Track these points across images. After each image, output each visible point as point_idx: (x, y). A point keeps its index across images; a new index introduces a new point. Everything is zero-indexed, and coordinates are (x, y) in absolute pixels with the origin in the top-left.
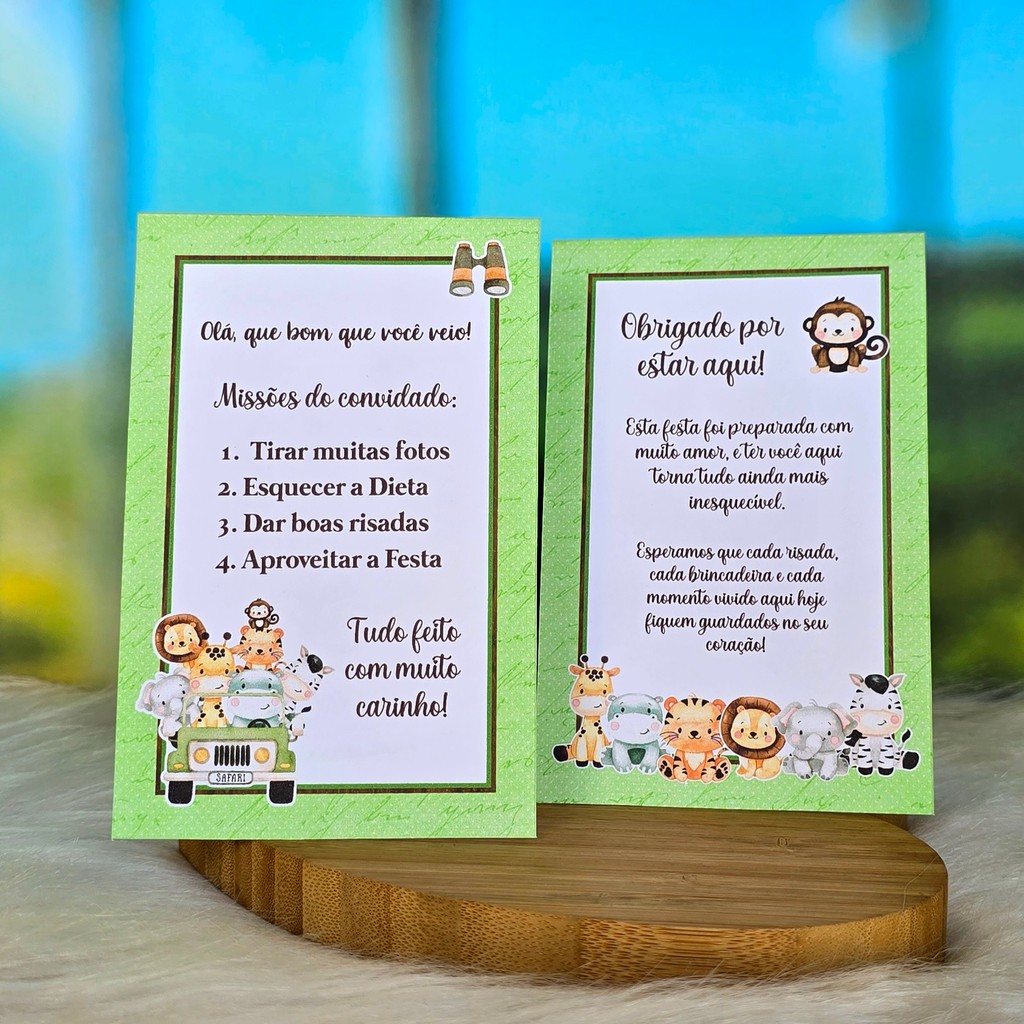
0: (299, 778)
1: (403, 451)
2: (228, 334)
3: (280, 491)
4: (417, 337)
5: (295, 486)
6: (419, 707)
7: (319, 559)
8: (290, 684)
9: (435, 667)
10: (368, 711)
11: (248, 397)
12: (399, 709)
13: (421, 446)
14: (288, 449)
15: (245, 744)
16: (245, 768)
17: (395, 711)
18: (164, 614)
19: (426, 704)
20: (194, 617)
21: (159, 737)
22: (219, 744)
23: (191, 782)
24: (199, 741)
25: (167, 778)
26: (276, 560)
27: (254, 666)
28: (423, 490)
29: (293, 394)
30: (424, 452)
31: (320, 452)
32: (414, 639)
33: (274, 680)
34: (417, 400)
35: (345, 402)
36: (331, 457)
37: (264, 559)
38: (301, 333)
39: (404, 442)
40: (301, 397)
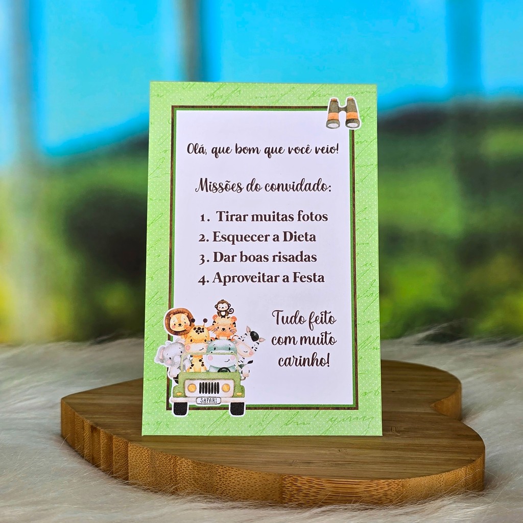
0: (247, 401)
1: (301, 217)
2: (202, 150)
3: (233, 239)
4: (308, 152)
5: (242, 236)
6: (314, 361)
7: (256, 277)
8: (241, 348)
9: (322, 339)
10: (285, 363)
11: (214, 186)
12: (303, 362)
13: (311, 214)
14: (237, 215)
15: (217, 381)
16: (217, 395)
17: (300, 363)
18: (170, 308)
19: (317, 359)
20: (187, 310)
21: (168, 378)
22: (202, 382)
23: (186, 403)
24: (191, 380)
25: (172, 401)
26: (232, 278)
27: (220, 338)
28: (314, 238)
29: (239, 184)
30: (314, 217)
31: (255, 217)
32: (310, 323)
33: (232, 345)
34: (309, 187)
35: (268, 188)
36: (261, 220)
37: (225, 277)
38: (243, 150)
39: (302, 211)
40: (244, 186)
